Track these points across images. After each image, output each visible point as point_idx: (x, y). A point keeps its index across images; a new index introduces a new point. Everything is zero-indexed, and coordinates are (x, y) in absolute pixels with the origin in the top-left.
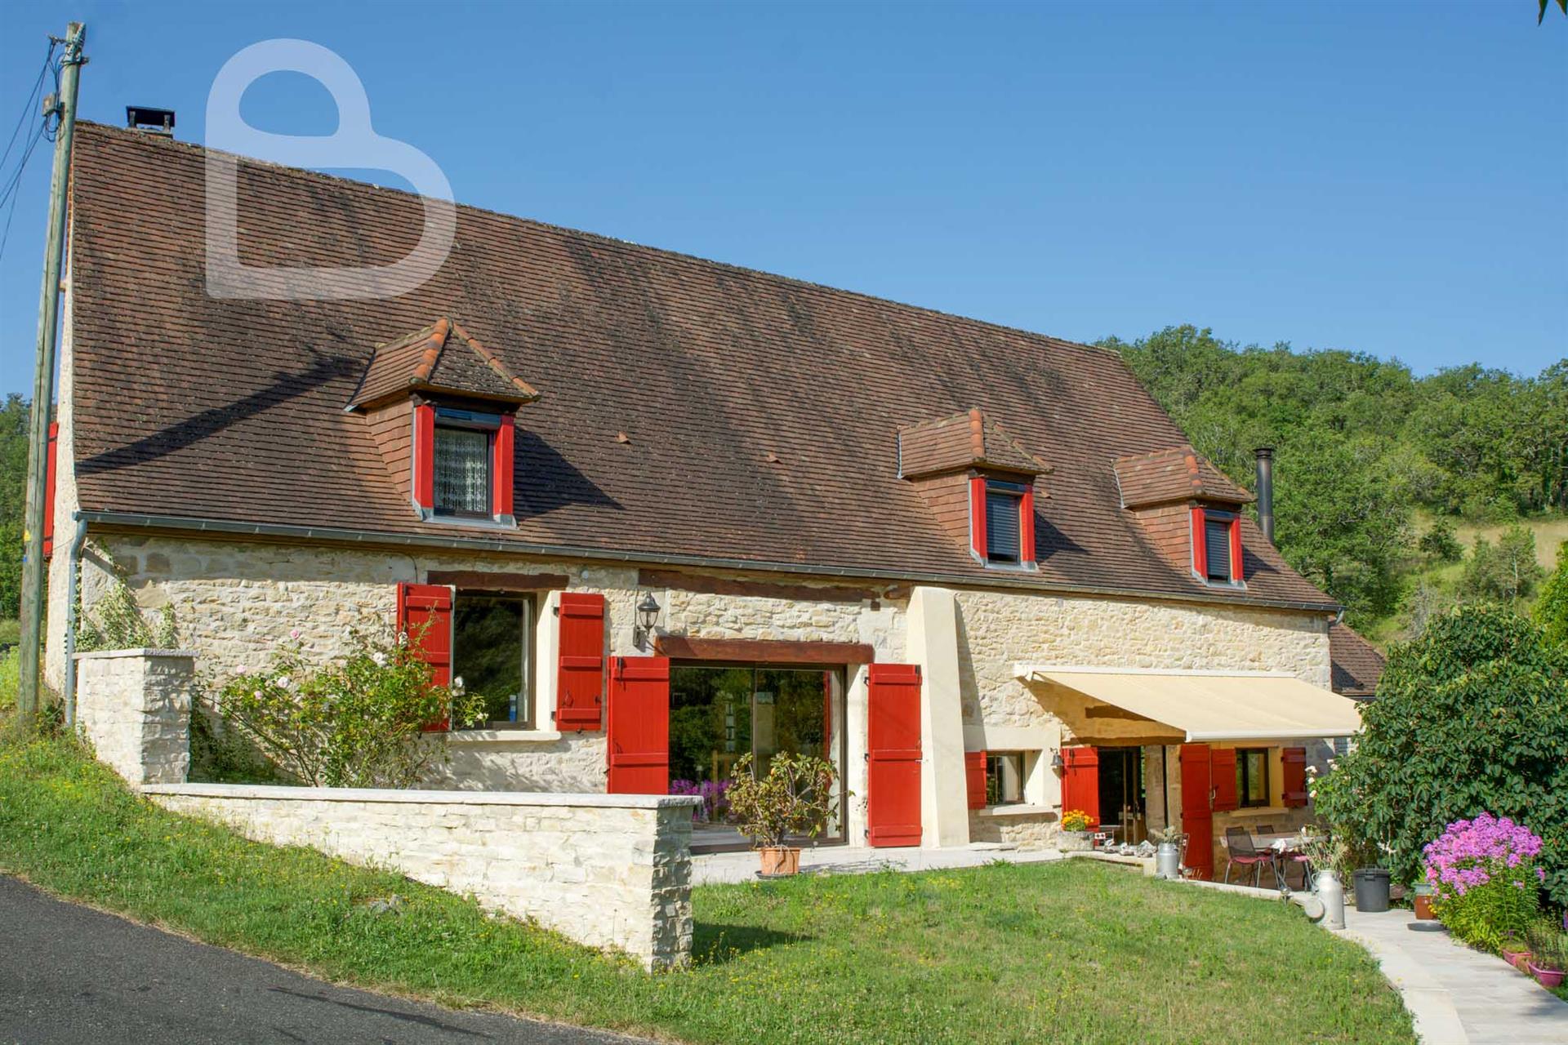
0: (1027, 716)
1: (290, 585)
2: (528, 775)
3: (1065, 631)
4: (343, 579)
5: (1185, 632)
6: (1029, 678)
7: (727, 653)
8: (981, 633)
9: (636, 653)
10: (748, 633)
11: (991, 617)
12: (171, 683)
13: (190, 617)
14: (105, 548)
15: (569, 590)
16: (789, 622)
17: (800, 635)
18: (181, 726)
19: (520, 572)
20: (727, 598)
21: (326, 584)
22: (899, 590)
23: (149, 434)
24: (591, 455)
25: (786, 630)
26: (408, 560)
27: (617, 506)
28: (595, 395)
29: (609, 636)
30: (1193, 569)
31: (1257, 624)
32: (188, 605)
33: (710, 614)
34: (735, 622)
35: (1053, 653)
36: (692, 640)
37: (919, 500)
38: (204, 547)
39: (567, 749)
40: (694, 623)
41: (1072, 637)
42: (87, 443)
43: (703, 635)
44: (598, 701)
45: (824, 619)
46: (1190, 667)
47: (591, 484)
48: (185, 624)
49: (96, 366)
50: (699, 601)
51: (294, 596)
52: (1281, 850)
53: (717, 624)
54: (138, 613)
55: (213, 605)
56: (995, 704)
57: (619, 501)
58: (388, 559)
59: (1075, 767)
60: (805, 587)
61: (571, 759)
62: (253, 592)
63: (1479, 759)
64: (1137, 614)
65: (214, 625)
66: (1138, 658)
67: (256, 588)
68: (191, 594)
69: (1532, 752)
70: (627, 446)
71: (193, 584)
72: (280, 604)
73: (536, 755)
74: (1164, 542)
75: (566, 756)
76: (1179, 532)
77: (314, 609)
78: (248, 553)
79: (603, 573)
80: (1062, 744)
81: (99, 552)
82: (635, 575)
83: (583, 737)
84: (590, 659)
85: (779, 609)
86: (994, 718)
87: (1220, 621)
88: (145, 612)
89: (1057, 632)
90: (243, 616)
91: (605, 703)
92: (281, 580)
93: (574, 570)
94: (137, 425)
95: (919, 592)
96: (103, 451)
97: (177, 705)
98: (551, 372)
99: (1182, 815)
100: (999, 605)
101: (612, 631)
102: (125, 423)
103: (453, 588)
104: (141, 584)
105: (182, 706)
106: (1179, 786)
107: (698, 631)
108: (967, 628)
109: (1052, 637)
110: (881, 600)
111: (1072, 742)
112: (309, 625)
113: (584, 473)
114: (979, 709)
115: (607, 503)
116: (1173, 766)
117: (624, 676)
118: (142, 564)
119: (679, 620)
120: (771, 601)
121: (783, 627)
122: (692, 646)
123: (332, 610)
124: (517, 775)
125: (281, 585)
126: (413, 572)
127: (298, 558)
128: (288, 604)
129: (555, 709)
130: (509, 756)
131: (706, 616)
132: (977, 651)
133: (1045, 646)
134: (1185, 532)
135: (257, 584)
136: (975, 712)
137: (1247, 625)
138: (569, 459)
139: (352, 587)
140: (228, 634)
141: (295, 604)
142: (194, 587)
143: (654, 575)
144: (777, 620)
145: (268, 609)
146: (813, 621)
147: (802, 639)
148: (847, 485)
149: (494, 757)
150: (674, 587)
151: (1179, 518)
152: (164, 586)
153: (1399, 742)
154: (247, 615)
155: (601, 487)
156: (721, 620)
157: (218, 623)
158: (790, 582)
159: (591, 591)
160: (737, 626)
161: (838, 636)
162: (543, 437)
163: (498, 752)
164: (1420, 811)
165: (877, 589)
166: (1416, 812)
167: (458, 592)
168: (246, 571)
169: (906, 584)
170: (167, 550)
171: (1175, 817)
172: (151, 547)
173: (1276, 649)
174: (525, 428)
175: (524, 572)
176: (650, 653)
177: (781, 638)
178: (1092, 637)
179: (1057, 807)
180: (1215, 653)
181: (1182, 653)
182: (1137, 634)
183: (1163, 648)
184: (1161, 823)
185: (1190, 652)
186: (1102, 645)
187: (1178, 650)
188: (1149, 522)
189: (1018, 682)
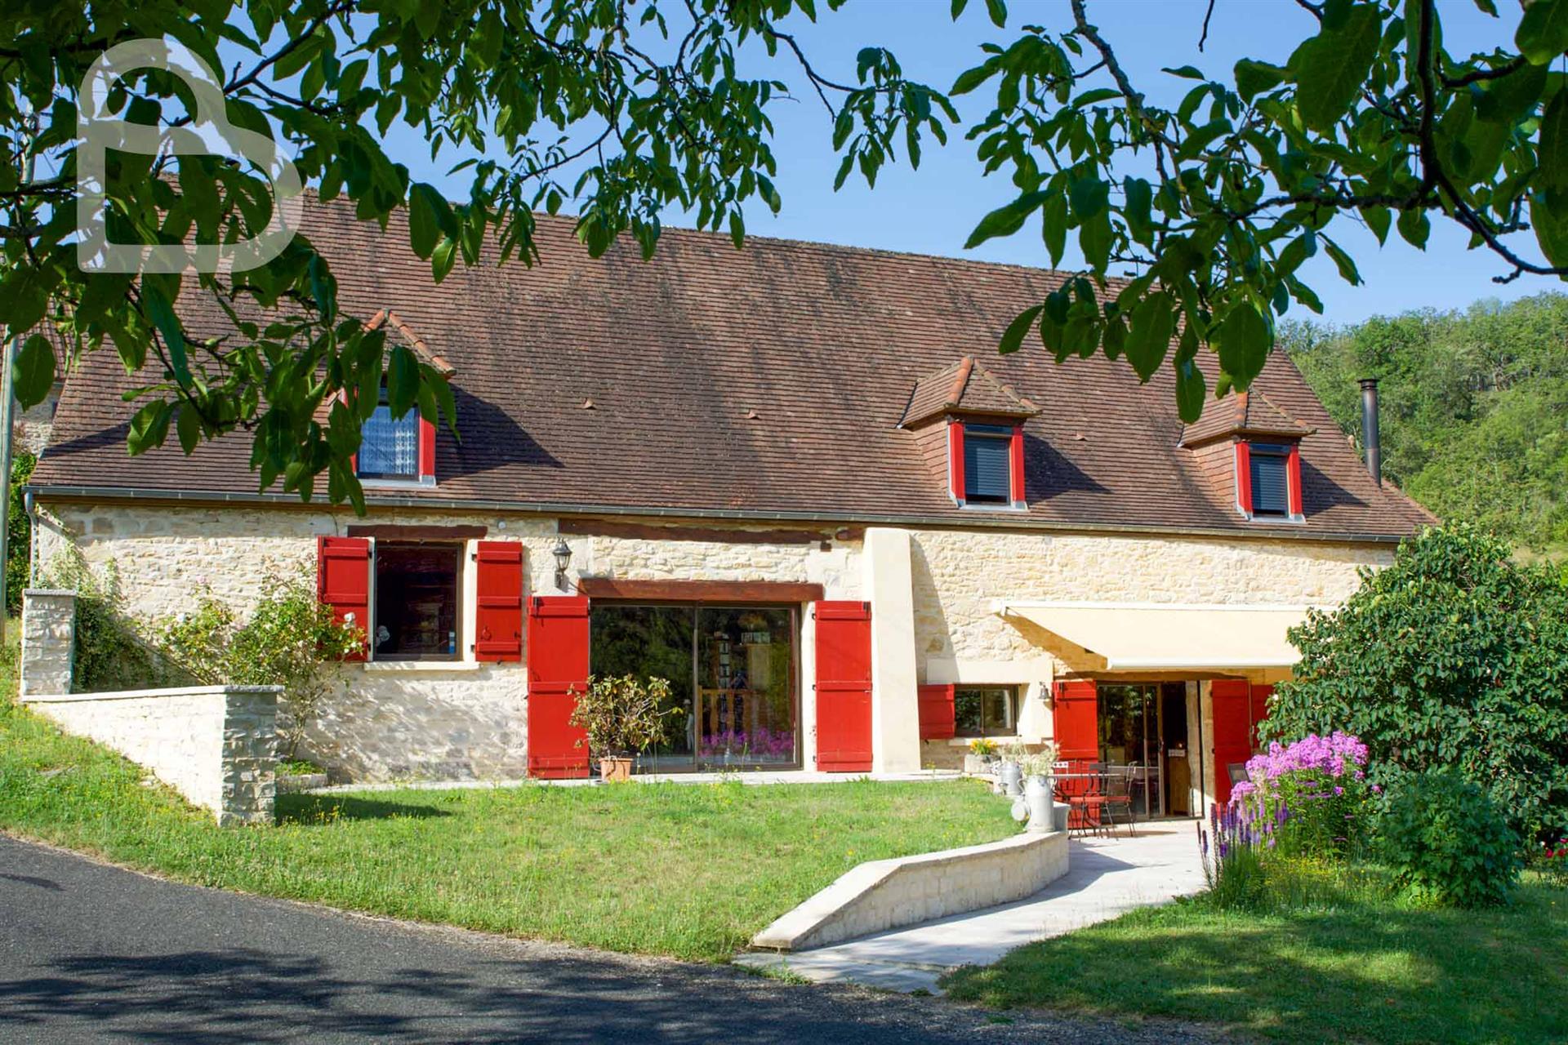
0: (1011, 650)
1: (219, 540)
2: (449, 700)
3: (1056, 568)
4: (268, 534)
5: (1214, 568)
6: (1003, 614)
7: (655, 592)
8: (950, 570)
9: (559, 593)
10: (680, 575)
11: (960, 555)
12: (51, 616)
13: (130, 568)
14: (56, 515)
15: (487, 539)
16: (724, 564)
17: (740, 575)
18: (62, 650)
19: (438, 524)
20: (654, 543)
21: (253, 539)
22: (853, 533)
23: (120, 423)
24: (549, 421)
25: (721, 571)
26: (328, 517)
27: (558, 465)
28: (572, 368)
29: (530, 579)
30: (1237, 503)
31: (1317, 558)
32: (130, 558)
33: (637, 558)
34: (665, 564)
35: (1040, 590)
36: (619, 582)
37: (914, 447)
38: (142, 512)
39: (488, 678)
40: (620, 566)
41: (1065, 574)
42: (61, 433)
43: (631, 576)
44: (518, 636)
45: (765, 560)
46: (1223, 602)
47: (539, 446)
48: (126, 575)
49: (88, 370)
50: (625, 547)
51: (224, 550)
53: (646, 566)
54: (85, 566)
55: (151, 559)
56: (969, 639)
57: (559, 460)
58: (309, 517)
59: (1069, 700)
60: (743, 531)
61: (492, 687)
62: (186, 547)
64: (1149, 550)
65: (152, 575)
66: (1151, 593)
67: (189, 543)
68: (131, 550)
70: (591, 411)
71: (133, 542)
72: (210, 557)
73: (457, 683)
74: (1214, 479)
75: (486, 684)
76: (1225, 468)
77: (241, 560)
78: (180, 516)
79: (521, 523)
80: (1055, 678)
81: (52, 519)
82: (555, 524)
83: (505, 667)
84: (511, 599)
85: (714, 552)
86: (968, 652)
87: (1264, 556)
88: (92, 566)
89: (1045, 568)
90: (177, 567)
91: (525, 637)
92: (211, 536)
93: (492, 521)
94: (111, 416)
95: (870, 533)
96: (74, 439)
97: (58, 634)
98: (534, 349)
99: (1213, 751)
100: (969, 543)
101: (532, 574)
102: (101, 415)
103: (372, 540)
104: (88, 543)
105: (61, 634)
106: (1211, 721)
107: (625, 573)
108: (931, 566)
109: (1039, 574)
110: (833, 542)
111: (1069, 676)
112: (238, 573)
113: (534, 437)
114: (950, 645)
115: (547, 462)
116: (1206, 702)
117: (540, 613)
118: (89, 527)
119: (604, 563)
120: (704, 544)
121: (718, 568)
122: (617, 587)
123: (259, 560)
124: (437, 700)
125: (212, 541)
126: (333, 526)
127: (225, 518)
128: (216, 556)
129: (474, 643)
130: (429, 683)
131: (632, 560)
132: (944, 588)
133: (1031, 583)
134: (1229, 467)
135: (189, 540)
136: (945, 648)
137: (1301, 560)
138: (523, 426)
139: (277, 541)
140: (165, 582)
141: (225, 556)
142: (132, 544)
143: (574, 524)
144: (710, 562)
145: (200, 561)
146: (752, 562)
147: (741, 579)
148: (832, 437)
149: (415, 684)
150: (597, 534)
151: (1224, 454)
152: (107, 544)
154: (181, 566)
155: (548, 449)
156: (649, 563)
157: (156, 573)
158: (726, 527)
159: (510, 539)
160: (666, 568)
161: (782, 575)
162: (502, 408)
163: (418, 680)
165: (826, 531)
167: (377, 543)
168: (180, 530)
169: (856, 525)
170: (111, 515)
171: (1208, 752)
172: (96, 513)
173: (1344, 584)
174: (487, 401)
175: (442, 524)
176: (573, 593)
177: (716, 578)
178: (1090, 574)
179: (1048, 739)
180: (1258, 588)
181: (1211, 588)
182: (1150, 570)
183: (1185, 583)
184: (1198, 758)
185: (1222, 587)
186: (1104, 581)
187: (1205, 585)
188: (1203, 459)
189: (997, 618)
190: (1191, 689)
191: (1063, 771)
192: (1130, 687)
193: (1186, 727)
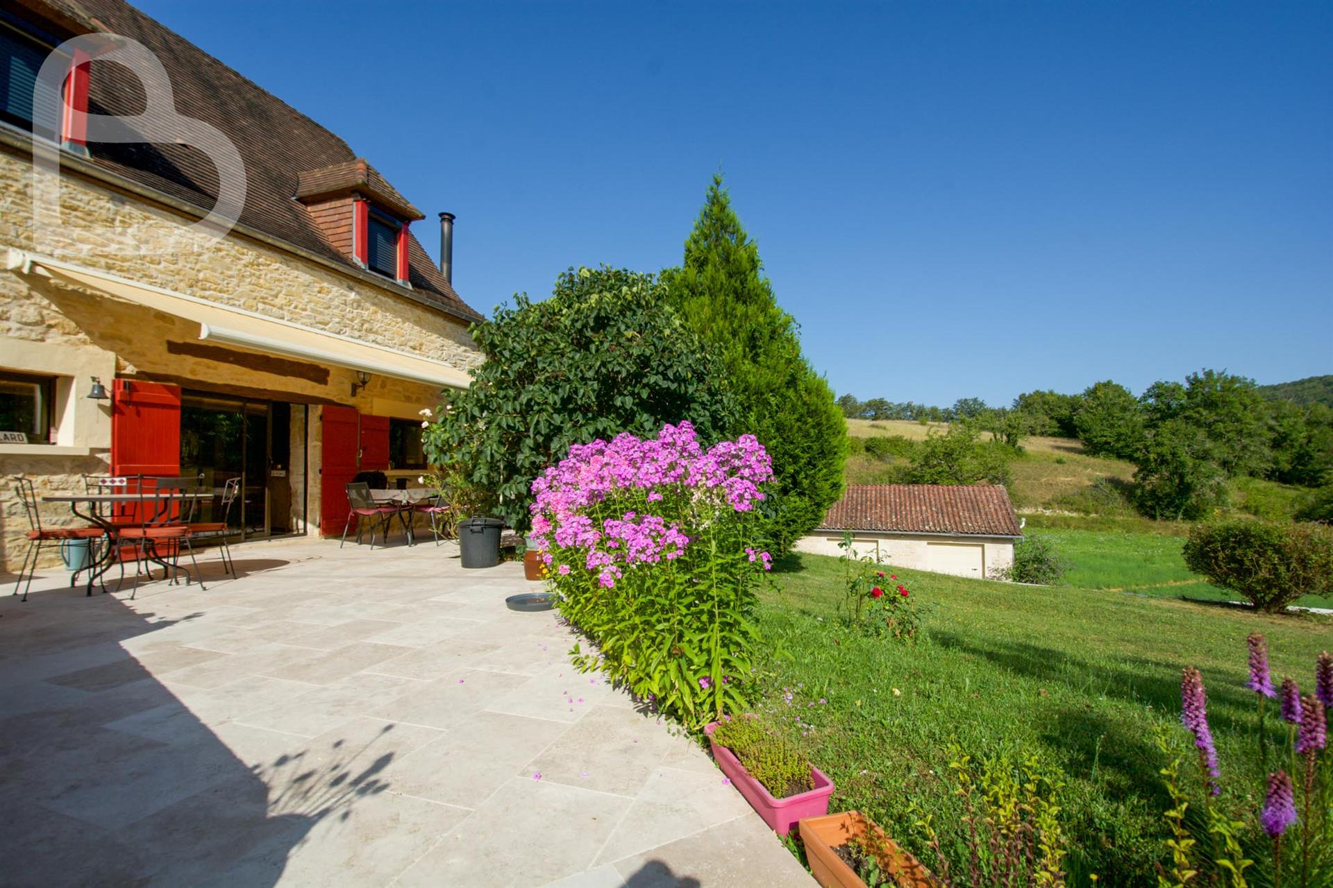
0: (42, 328)
5: (331, 299)
6: (26, 270)
30: (354, 255)
31: (420, 319)
46: (338, 333)
52: (404, 502)
59: (137, 404)
63: (609, 384)
66: (262, 305)
69: (665, 384)
74: (330, 232)
76: (343, 223)
80: (118, 375)
99: (320, 471)
106: (319, 444)
111: (140, 375)
116: (315, 425)
134: (349, 221)
151: (345, 209)
153: (515, 367)
164: (536, 448)
166: (532, 449)
171: (314, 473)
173: (438, 345)
179: (103, 451)
180: (370, 331)
181: (327, 319)
182: (262, 281)
183: (300, 306)
184: (302, 478)
185: (337, 320)
186: (201, 276)
187: (321, 313)
188: (318, 214)
189: (14, 277)
190: (297, 414)
191: (119, 490)
192: (221, 416)
193: (288, 449)
